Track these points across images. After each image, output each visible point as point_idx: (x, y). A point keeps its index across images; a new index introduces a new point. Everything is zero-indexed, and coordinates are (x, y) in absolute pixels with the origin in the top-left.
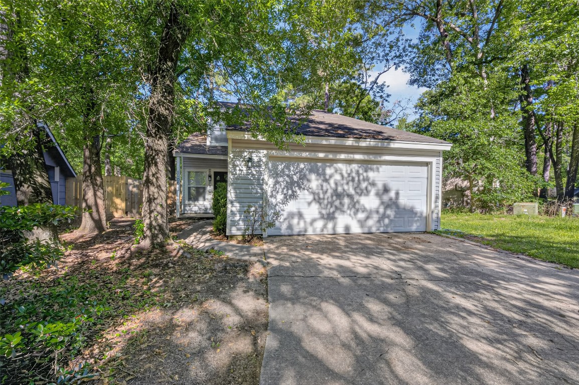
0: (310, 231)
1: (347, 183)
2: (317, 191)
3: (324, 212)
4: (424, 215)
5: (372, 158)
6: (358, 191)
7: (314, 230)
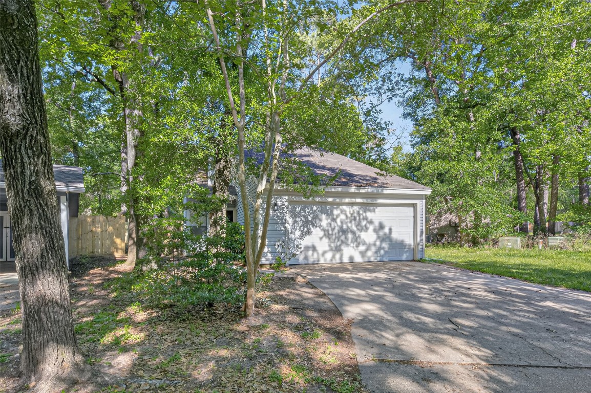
0: (322, 261)
1: (351, 222)
2: (326, 228)
3: (332, 245)
4: (412, 246)
5: (369, 201)
6: (359, 228)
7: (325, 260)
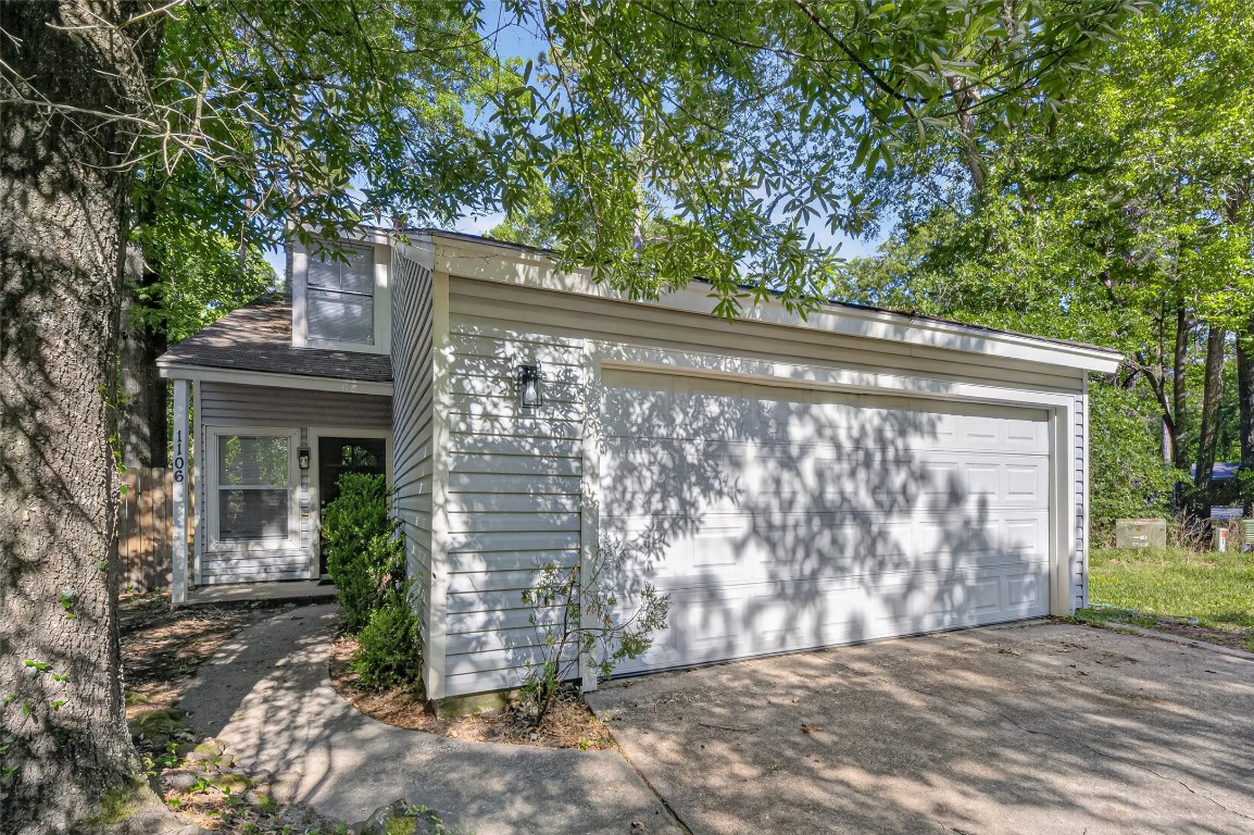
0: (744, 648)
2: (762, 501)
3: (785, 574)
4: (1045, 567)
5: (924, 387)
6: (883, 497)
7: (758, 641)
